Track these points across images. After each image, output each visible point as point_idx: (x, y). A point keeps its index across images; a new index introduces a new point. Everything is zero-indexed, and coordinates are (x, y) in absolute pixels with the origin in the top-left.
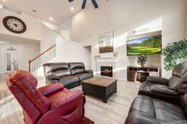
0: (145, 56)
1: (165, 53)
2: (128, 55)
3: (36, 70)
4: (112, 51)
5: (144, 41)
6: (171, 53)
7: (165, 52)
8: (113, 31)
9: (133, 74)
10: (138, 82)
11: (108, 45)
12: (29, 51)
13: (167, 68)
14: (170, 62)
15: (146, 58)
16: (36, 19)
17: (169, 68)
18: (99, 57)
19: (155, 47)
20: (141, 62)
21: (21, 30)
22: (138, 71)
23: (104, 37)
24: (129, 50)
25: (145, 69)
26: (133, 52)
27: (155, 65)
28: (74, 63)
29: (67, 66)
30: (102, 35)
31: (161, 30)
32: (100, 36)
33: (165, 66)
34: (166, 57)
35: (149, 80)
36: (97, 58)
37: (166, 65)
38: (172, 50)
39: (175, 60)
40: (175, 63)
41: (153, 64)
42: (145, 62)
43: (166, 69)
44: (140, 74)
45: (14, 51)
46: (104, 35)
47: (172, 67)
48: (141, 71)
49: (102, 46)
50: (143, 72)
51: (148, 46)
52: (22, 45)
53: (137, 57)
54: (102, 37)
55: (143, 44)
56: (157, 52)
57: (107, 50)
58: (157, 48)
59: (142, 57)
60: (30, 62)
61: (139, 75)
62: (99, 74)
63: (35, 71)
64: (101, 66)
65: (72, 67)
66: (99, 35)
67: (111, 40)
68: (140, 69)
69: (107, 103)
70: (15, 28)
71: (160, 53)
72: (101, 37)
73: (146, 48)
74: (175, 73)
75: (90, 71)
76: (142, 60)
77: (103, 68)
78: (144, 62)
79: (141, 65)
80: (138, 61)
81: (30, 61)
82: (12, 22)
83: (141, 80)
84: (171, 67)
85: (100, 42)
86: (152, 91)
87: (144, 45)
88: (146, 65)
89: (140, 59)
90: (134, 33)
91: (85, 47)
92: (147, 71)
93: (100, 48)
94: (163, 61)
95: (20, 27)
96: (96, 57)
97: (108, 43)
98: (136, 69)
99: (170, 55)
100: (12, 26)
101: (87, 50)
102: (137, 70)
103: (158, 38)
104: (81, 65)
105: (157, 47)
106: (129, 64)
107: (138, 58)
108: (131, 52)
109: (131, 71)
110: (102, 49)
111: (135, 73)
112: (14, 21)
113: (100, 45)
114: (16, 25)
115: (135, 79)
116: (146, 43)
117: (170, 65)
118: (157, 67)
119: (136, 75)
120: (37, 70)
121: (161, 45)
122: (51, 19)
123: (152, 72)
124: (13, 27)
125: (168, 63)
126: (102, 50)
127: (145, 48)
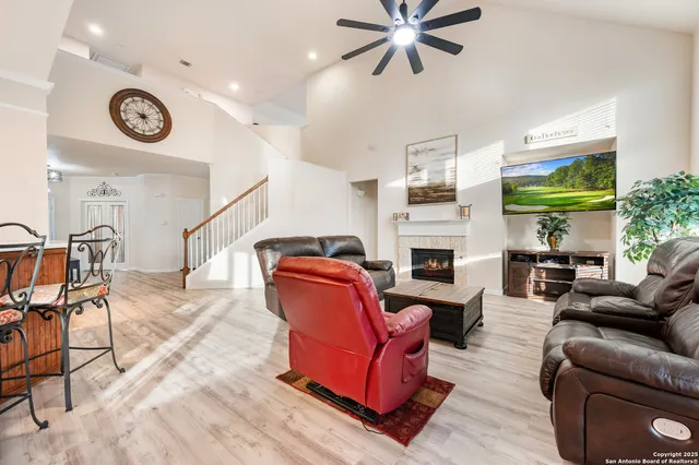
0: (562, 218)
1: (626, 211)
2: (505, 212)
3: (205, 261)
4: (453, 199)
5: (559, 170)
6: (645, 209)
7: (628, 206)
8: (456, 136)
9: (524, 272)
10: (539, 300)
11: (437, 181)
12: (163, 195)
13: (633, 255)
14: (643, 238)
15: (564, 221)
16: (186, 90)
17: (640, 254)
18: (407, 217)
19: (594, 188)
20: (551, 234)
21: (158, 131)
22: (540, 265)
23: (423, 151)
24: (509, 198)
25: (563, 258)
26: (523, 202)
27: (595, 246)
28: (333, 239)
29: (316, 247)
30: (417, 146)
31: (614, 136)
32: (411, 149)
33: (627, 247)
34: (629, 220)
35: (580, 288)
36: (400, 220)
37: (628, 244)
38: (649, 200)
39: (656, 230)
40: (657, 241)
41: (587, 241)
42: (564, 236)
43: (630, 257)
44: (544, 275)
45: (112, 198)
46: (423, 146)
47: (647, 251)
48: (550, 264)
49: (418, 184)
50: (557, 266)
51: (573, 186)
52: (141, 176)
53: (535, 219)
54: (416, 153)
55: (556, 178)
56: (602, 203)
57: (435, 195)
58: (601, 193)
59: (552, 219)
60: (186, 234)
61: (541, 277)
62: (406, 273)
63: (203, 265)
64: (412, 249)
65: (332, 250)
66: (404, 145)
67: (450, 164)
68: (545, 257)
69: (465, 348)
70: (140, 126)
71: (611, 206)
72: (413, 154)
73: (565, 189)
74: (656, 268)
75: (385, 262)
76: (552, 230)
77: (419, 255)
78: (560, 236)
79: (551, 245)
80: (539, 232)
81: (186, 230)
82: (134, 105)
83: (551, 294)
84: (643, 252)
85: (410, 169)
86: (595, 311)
87: (561, 182)
88: (566, 244)
89: (544, 227)
90: (526, 142)
91: (353, 184)
92: (568, 263)
93: (409, 189)
94: (619, 233)
95: (154, 123)
96: (396, 217)
97: (437, 172)
98: (533, 258)
99: (643, 217)
100: (133, 120)
101: (361, 193)
102: (535, 261)
103: (604, 160)
104: (353, 244)
105: (602, 189)
106: (509, 243)
107: (539, 223)
108: (516, 203)
109: (516, 264)
110: (417, 191)
111: (529, 272)
112: (139, 104)
113: (410, 177)
114: (143, 117)
115: (530, 288)
116: (566, 174)
117: (642, 245)
118: (600, 253)
119: (533, 276)
120: (208, 261)
121: (614, 182)
122: (234, 87)
123: (585, 267)
124: (135, 122)
125: (634, 241)
126: (417, 195)
127: (561, 189)
